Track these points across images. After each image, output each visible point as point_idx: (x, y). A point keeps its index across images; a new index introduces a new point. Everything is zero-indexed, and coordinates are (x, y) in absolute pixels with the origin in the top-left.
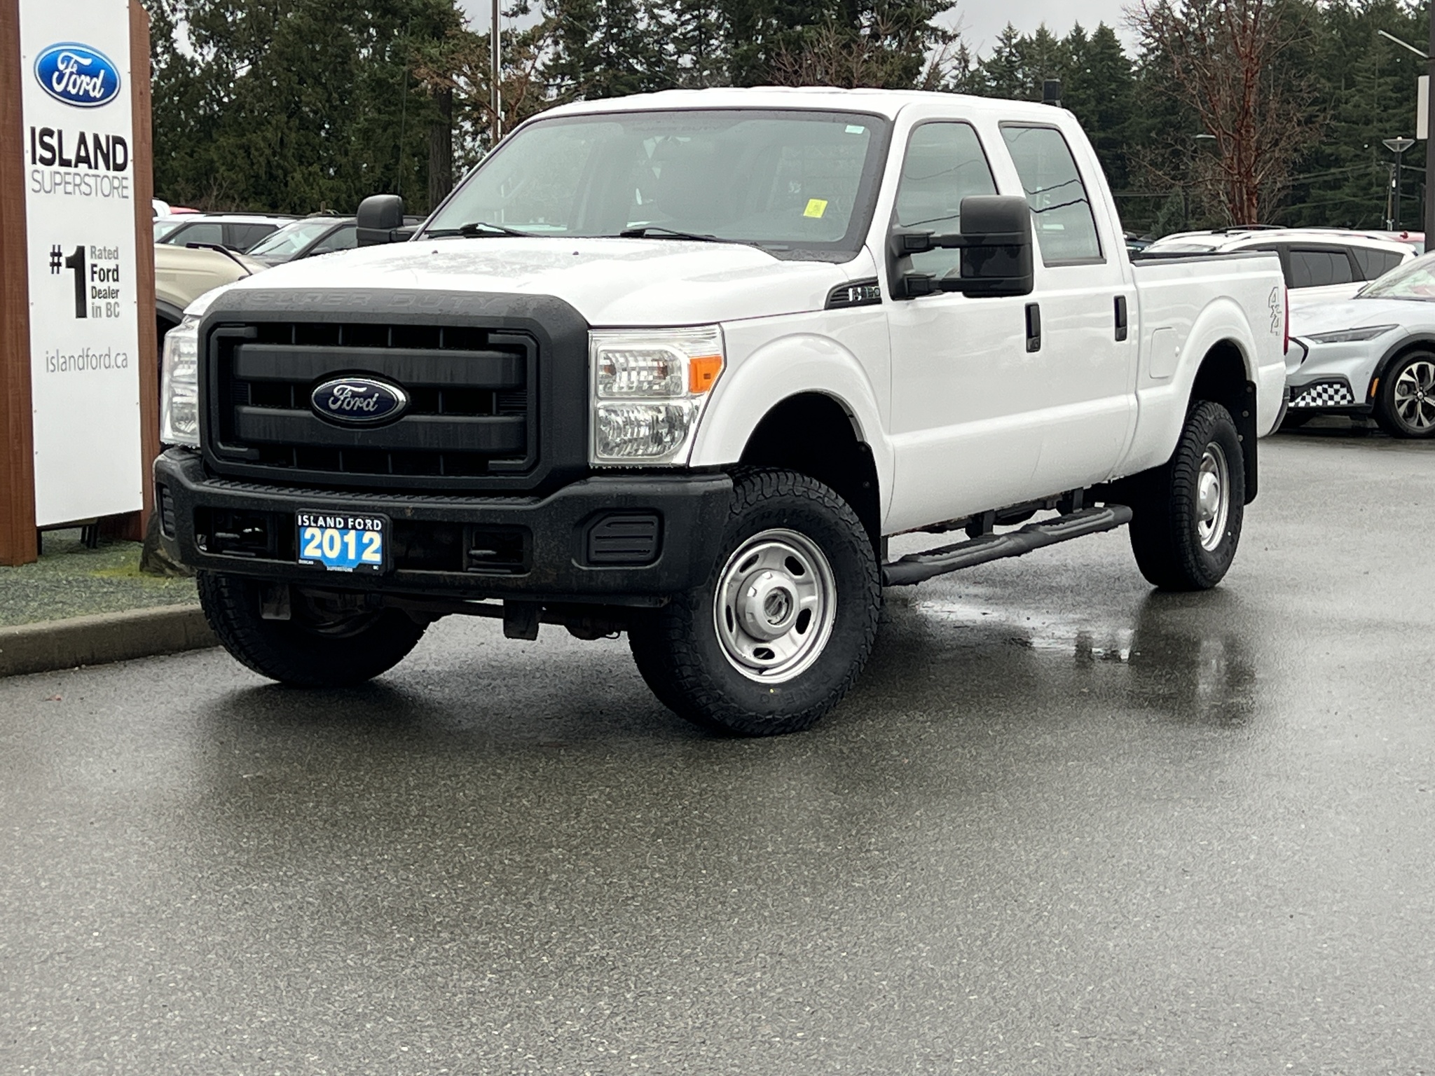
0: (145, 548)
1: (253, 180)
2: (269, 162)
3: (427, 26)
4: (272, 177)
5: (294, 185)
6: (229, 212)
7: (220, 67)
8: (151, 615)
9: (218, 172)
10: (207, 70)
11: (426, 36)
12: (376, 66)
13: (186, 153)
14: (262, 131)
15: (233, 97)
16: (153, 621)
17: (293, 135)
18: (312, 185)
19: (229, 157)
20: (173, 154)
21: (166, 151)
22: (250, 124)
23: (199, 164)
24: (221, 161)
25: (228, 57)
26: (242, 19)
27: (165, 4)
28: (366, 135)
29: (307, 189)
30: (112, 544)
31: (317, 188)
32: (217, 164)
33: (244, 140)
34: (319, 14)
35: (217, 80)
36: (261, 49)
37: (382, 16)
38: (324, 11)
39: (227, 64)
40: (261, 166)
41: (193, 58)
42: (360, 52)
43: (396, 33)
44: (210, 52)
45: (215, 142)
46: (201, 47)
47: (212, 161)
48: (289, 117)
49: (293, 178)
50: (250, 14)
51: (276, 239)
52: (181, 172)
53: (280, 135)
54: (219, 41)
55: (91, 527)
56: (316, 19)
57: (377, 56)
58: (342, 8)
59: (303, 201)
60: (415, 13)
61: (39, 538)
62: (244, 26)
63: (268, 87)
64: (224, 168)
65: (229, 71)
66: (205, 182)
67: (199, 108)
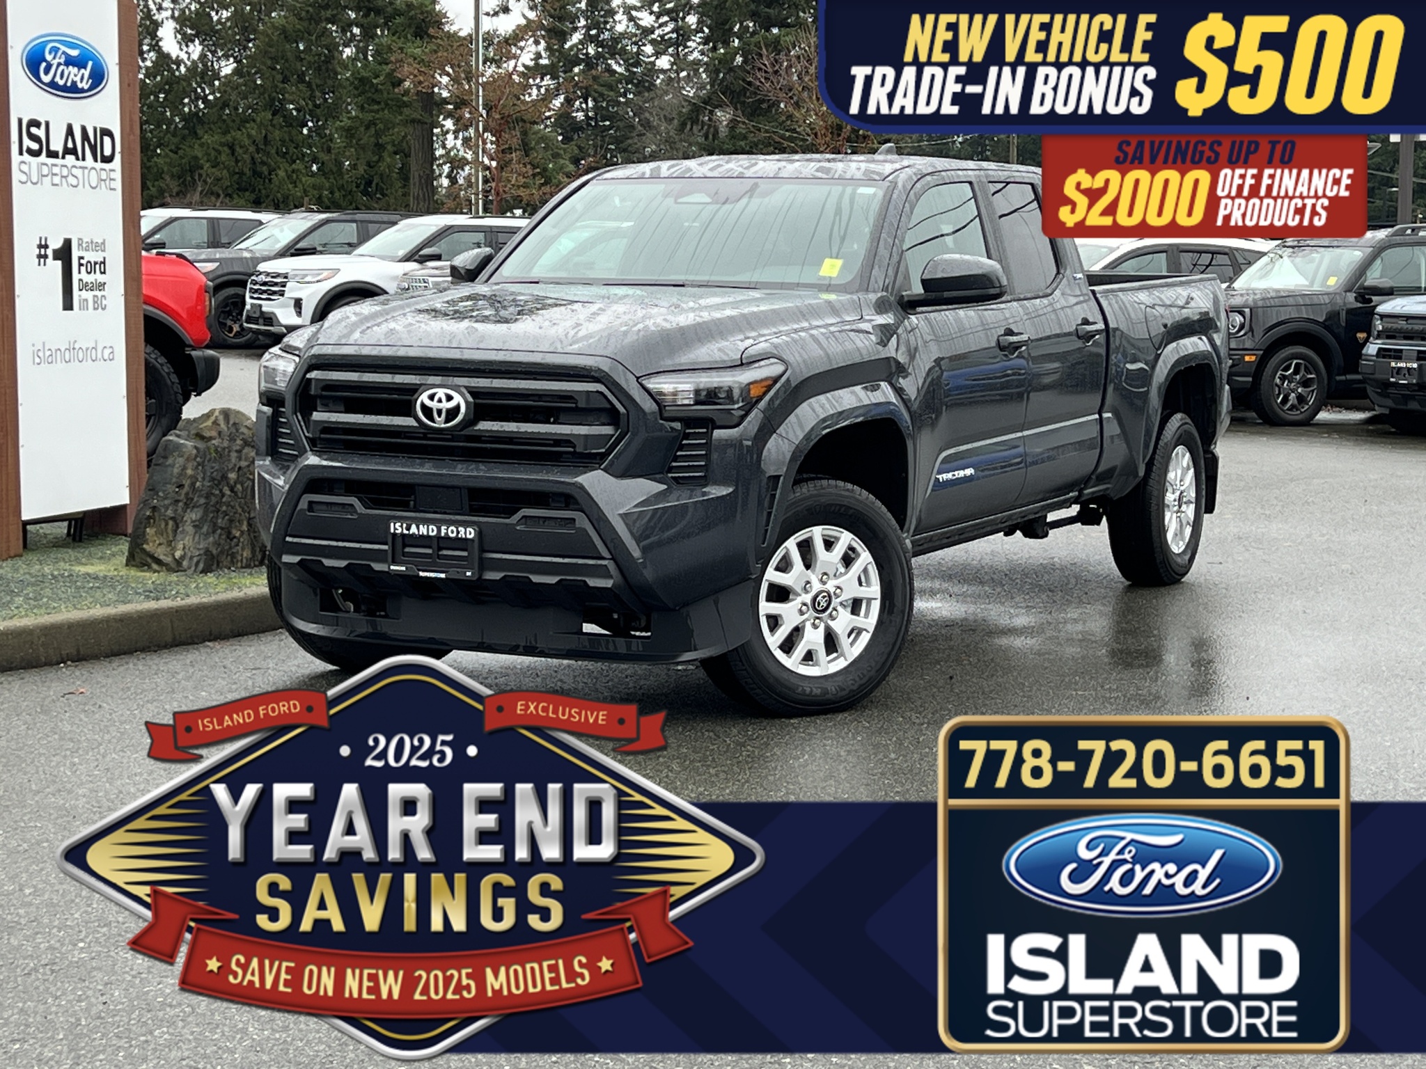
0: (131, 543)
1: (237, 177)
2: (253, 158)
3: (410, 26)
4: (256, 173)
5: (277, 183)
6: (214, 208)
7: (205, 65)
8: (137, 612)
9: (202, 168)
10: (192, 69)
11: (409, 36)
12: (359, 65)
13: (171, 151)
14: (246, 128)
15: (218, 95)
16: (140, 617)
17: (277, 132)
18: (295, 183)
19: (213, 153)
20: (159, 151)
21: (152, 148)
22: (234, 121)
23: (184, 161)
24: (205, 158)
25: (213, 55)
26: (228, 19)
27: (150, 3)
28: (349, 133)
29: (290, 186)
30: (97, 539)
31: (301, 186)
32: (201, 162)
33: (229, 137)
34: (303, 14)
35: (202, 78)
36: (245, 48)
37: (366, 15)
38: (308, 12)
39: (212, 62)
40: (245, 162)
41: (178, 56)
42: (343, 51)
43: (379, 32)
44: (196, 49)
45: (200, 139)
46: (187, 46)
47: (196, 158)
48: (274, 115)
49: (276, 175)
50: (235, 13)
51: (260, 235)
52: (165, 169)
53: (264, 132)
54: (204, 40)
55: (76, 520)
56: (301, 19)
57: (361, 55)
58: (327, 7)
59: (286, 198)
60: (398, 13)
61: (25, 532)
62: (229, 24)
63: (253, 86)
64: (208, 165)
65: (213, 70)
66: (189, 178)
67: (184, 105)
